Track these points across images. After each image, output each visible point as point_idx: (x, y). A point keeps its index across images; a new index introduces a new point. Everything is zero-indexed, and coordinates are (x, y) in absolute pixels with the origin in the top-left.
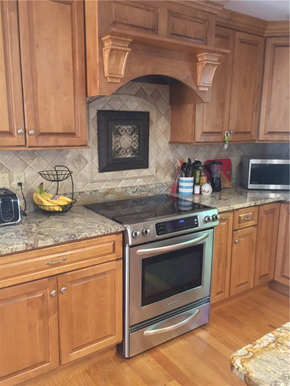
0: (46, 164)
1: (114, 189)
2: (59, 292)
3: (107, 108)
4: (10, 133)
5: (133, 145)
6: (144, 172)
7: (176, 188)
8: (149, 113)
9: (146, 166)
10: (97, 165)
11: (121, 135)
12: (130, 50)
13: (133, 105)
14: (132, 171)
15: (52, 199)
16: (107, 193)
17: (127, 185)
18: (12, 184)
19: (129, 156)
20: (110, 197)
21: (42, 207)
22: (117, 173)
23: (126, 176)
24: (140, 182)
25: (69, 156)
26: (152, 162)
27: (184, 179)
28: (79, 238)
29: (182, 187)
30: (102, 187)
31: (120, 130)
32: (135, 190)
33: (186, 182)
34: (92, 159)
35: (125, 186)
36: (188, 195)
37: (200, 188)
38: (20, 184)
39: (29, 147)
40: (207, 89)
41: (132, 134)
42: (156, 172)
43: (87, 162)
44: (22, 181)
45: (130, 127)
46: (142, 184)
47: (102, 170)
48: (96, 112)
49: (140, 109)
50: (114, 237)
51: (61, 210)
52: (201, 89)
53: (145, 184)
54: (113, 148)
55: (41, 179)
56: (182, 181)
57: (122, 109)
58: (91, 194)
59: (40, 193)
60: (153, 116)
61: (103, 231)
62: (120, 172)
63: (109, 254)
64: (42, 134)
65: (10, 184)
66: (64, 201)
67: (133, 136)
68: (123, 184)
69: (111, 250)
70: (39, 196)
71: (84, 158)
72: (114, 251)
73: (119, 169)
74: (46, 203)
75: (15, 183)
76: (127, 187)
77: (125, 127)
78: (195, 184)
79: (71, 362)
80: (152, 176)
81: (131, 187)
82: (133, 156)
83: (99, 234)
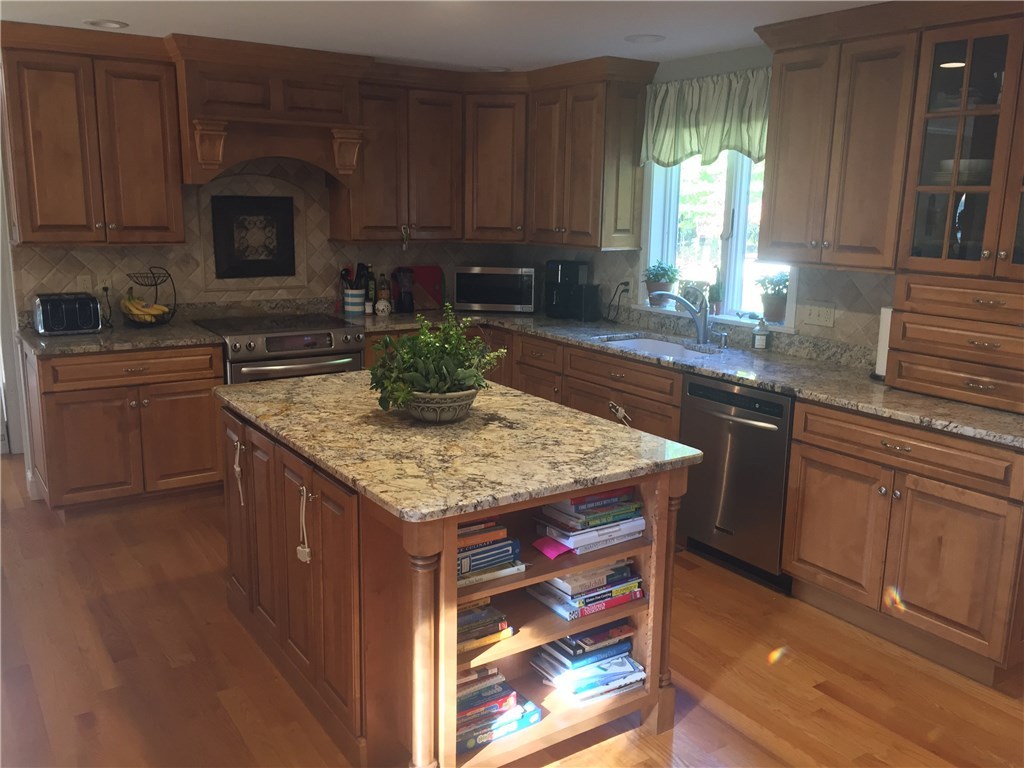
0: (139, 266)
1: (240, 302)
2: (140, 405)
3: (227, 193)
4: (87, 228)
5: (267, 243)
6: (290, 281)
7: (341, 304)
8: (291, 198)
9: (291, 272)
10: (213, 268)
11: (247, 229)
12: (226, 133)
13: (267, 188)
14: (268, 279)
15: (143, 307)
16: (229, 307)
17: (262, 298)
18: (96, 288)
19: (263, 257)
20: (233, 313)
21: (130, 316)
22: (245, 280)
23: (260, 286)
24: (282, 294)
25: (172, 255)
26: (301, 267)
27: (350, 292)
28: (163, 345)
29: (348, 304)
30: (224, 299)
31: (246, 223)
32: (273, 306)
33: (353, 296)
34: (205, 261)
35: (258, 298)
36: (355, 315)
37: (374, 306)
38: (105, 289)
39: (110, 243)
40: (351, 172)
41: (265, 228)
42: (309, 282)
43: (198, 265)
44: (108, 284)
45: (262, 218)
46: (285, 297)
47: (220, 275)
48: (209, 198)
49: (278, 193)
50: (210, 350)
51: (154, 320)
52: (341, 172)
53: (291, 297)
54: (236, 245)
55: (131, 283)
56: (348, 295)
57: (248, 194)
58: (204, 306)
59: (129, 300)
60: (299, 203)
61: (194, 341)
62: (251, 279)
63: (205, 369)
64: (126, 228)
65: (93, 288)
66: (159, 309)
67: (267, 229)
68: (255, 295)
69: (208, 365)
70: (128, 304)
71: (193, 258)
72: (211, 367)
73: (247, 276)
74: (135, 312)
75: (99, 288)
76: (260, 301)
77: (255, 218)
78: (367, 298)
79: (159, 491)
80: (303, 287)
81: (268, 301)
82: (270, 258)
83: (189, 343)
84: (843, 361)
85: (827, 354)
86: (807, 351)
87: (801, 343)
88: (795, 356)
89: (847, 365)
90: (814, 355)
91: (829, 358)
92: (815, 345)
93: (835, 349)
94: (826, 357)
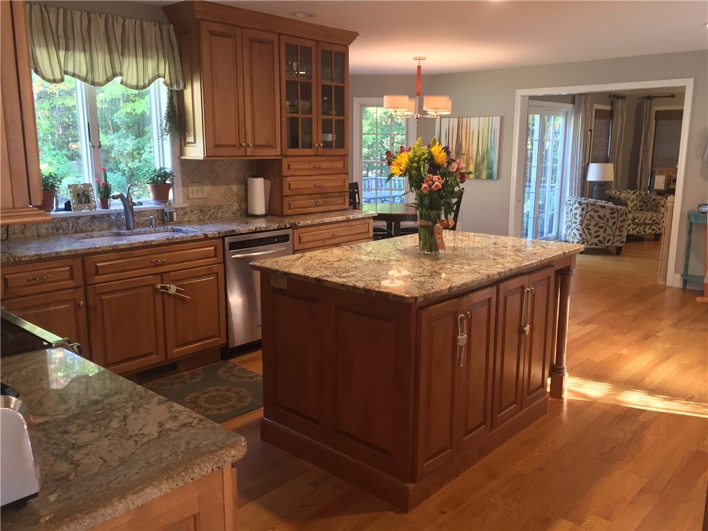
84: (219, 216)
85: (210, 213)
86: (197, 215)
87: (192, 211)
88: (189, 221)
89: (221, 218)
90: (202, 217)
91: (211, 216)
92: (201, 211)
93: (213, 210)
94: (209, 216)
